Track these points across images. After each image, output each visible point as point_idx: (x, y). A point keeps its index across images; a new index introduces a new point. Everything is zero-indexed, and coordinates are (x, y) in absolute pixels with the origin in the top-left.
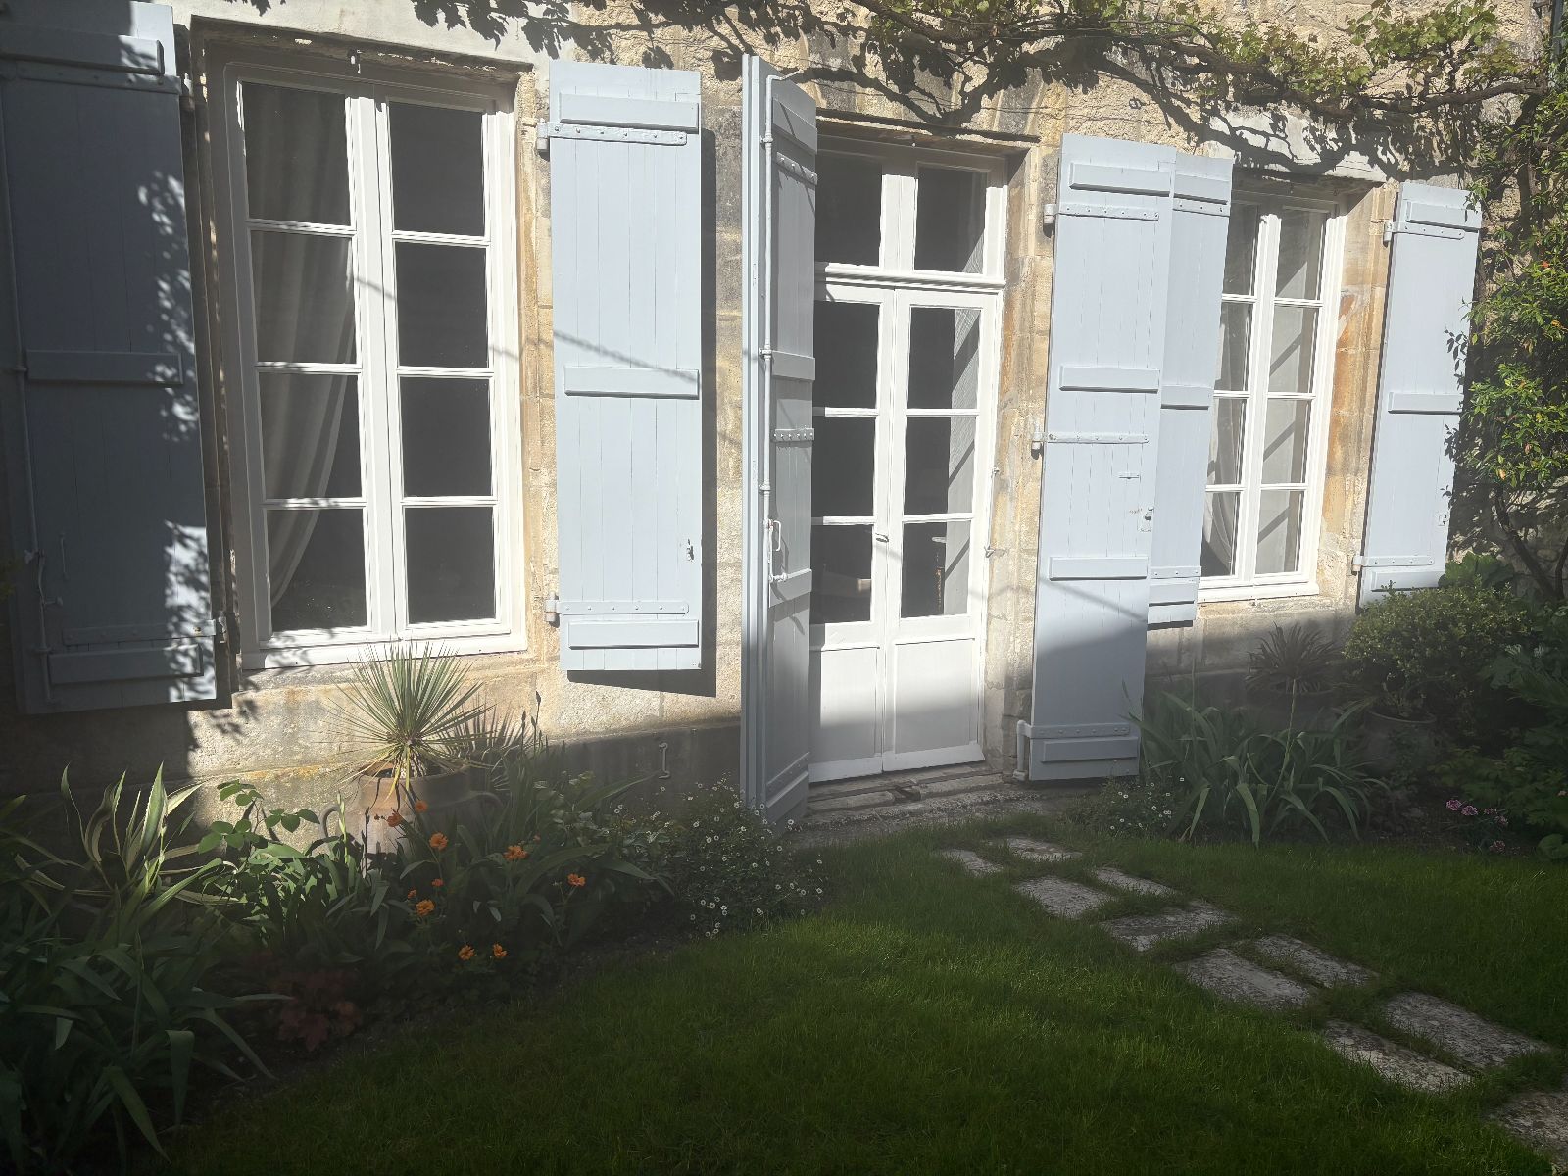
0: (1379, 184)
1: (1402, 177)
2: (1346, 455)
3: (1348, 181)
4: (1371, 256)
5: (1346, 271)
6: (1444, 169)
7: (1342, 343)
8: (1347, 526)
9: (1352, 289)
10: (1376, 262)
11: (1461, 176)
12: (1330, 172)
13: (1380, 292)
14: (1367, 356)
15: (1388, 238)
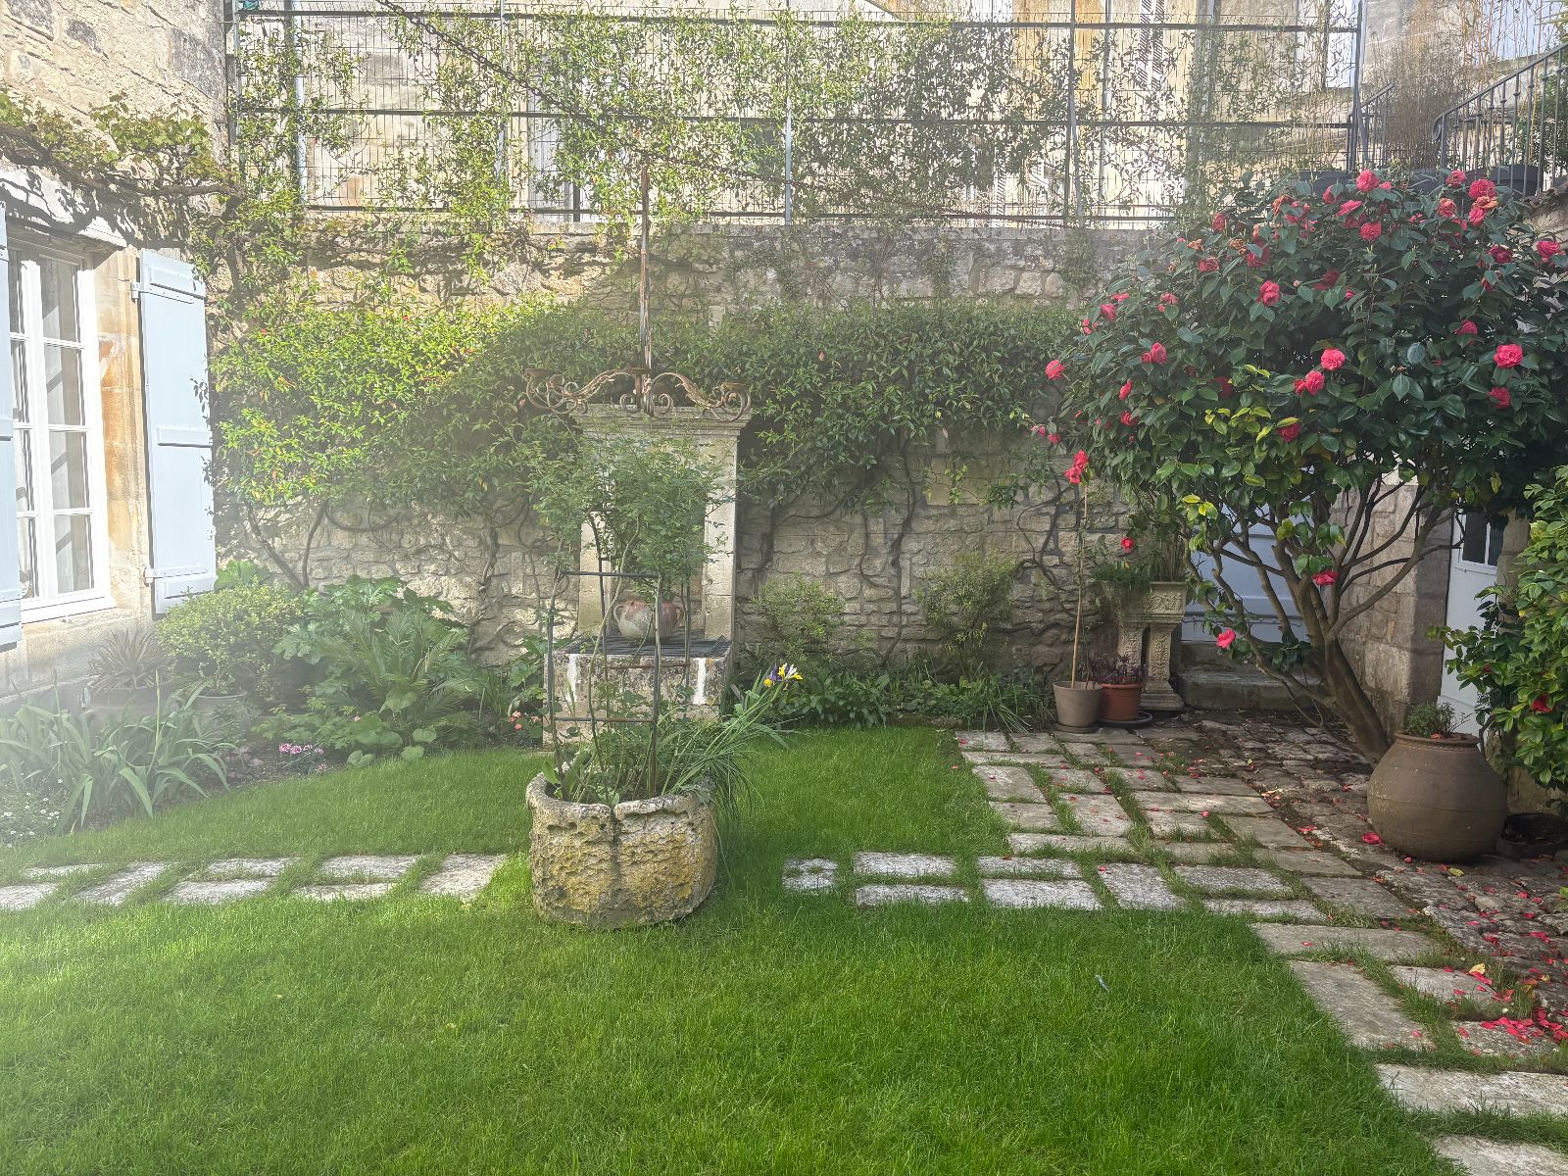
0: (121, 248)
1: (139, 245)
2: (125, 482)
3: (97, 242)
4: (123, 309)
5: (101, 319)
6: (168, 243)
7: (106, 383)
8: (135, 544)
9: (109, 337)
10: (128, 314)
11: (182, 251)
12: (82, 232)
13: (135, 341)
14: (131, 396)
15: (136, 296)
